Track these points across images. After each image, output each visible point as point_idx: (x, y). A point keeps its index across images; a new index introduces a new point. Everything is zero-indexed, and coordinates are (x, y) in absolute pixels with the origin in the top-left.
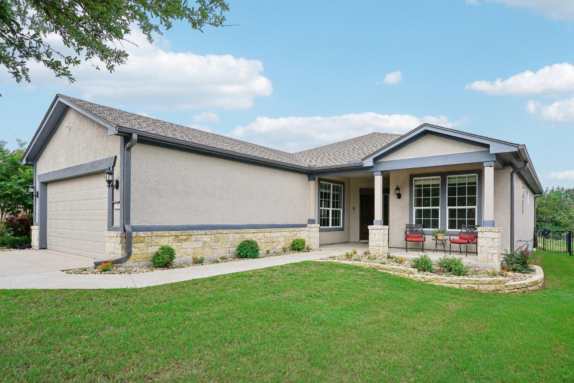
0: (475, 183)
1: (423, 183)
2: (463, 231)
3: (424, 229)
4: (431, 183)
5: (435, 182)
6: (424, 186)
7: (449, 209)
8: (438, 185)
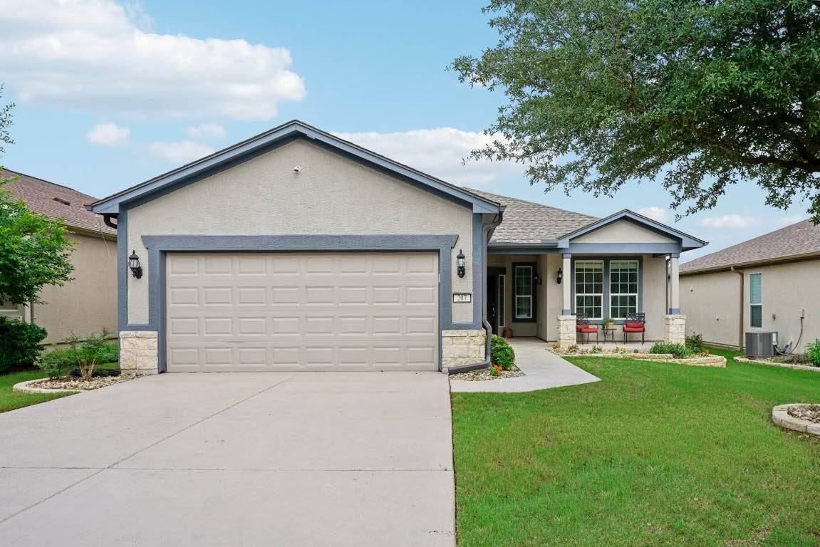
0: (635, 270)
1: (585, 267)
2: (629, 319)
3: (589, 319)
4: (593, 267)
5: (598, 267)
6: (587, 270)
7: (612, 297)
8: (601, 270)
